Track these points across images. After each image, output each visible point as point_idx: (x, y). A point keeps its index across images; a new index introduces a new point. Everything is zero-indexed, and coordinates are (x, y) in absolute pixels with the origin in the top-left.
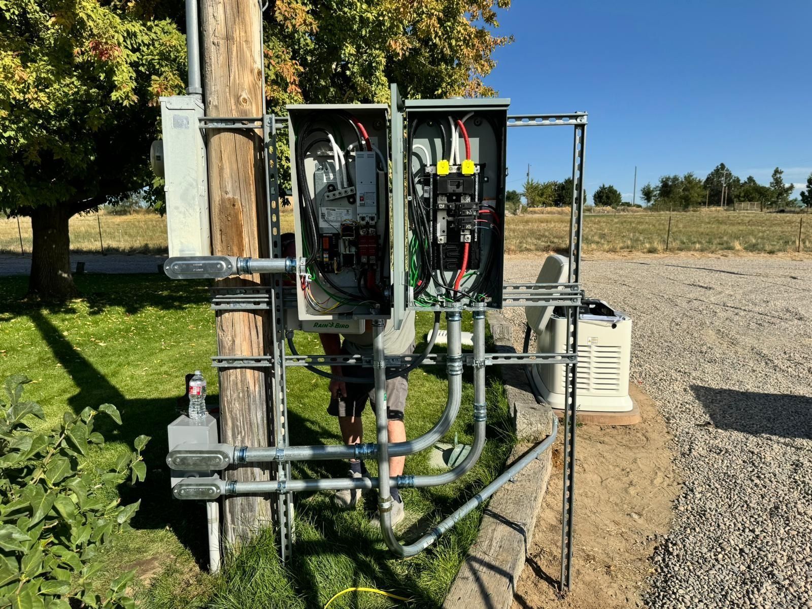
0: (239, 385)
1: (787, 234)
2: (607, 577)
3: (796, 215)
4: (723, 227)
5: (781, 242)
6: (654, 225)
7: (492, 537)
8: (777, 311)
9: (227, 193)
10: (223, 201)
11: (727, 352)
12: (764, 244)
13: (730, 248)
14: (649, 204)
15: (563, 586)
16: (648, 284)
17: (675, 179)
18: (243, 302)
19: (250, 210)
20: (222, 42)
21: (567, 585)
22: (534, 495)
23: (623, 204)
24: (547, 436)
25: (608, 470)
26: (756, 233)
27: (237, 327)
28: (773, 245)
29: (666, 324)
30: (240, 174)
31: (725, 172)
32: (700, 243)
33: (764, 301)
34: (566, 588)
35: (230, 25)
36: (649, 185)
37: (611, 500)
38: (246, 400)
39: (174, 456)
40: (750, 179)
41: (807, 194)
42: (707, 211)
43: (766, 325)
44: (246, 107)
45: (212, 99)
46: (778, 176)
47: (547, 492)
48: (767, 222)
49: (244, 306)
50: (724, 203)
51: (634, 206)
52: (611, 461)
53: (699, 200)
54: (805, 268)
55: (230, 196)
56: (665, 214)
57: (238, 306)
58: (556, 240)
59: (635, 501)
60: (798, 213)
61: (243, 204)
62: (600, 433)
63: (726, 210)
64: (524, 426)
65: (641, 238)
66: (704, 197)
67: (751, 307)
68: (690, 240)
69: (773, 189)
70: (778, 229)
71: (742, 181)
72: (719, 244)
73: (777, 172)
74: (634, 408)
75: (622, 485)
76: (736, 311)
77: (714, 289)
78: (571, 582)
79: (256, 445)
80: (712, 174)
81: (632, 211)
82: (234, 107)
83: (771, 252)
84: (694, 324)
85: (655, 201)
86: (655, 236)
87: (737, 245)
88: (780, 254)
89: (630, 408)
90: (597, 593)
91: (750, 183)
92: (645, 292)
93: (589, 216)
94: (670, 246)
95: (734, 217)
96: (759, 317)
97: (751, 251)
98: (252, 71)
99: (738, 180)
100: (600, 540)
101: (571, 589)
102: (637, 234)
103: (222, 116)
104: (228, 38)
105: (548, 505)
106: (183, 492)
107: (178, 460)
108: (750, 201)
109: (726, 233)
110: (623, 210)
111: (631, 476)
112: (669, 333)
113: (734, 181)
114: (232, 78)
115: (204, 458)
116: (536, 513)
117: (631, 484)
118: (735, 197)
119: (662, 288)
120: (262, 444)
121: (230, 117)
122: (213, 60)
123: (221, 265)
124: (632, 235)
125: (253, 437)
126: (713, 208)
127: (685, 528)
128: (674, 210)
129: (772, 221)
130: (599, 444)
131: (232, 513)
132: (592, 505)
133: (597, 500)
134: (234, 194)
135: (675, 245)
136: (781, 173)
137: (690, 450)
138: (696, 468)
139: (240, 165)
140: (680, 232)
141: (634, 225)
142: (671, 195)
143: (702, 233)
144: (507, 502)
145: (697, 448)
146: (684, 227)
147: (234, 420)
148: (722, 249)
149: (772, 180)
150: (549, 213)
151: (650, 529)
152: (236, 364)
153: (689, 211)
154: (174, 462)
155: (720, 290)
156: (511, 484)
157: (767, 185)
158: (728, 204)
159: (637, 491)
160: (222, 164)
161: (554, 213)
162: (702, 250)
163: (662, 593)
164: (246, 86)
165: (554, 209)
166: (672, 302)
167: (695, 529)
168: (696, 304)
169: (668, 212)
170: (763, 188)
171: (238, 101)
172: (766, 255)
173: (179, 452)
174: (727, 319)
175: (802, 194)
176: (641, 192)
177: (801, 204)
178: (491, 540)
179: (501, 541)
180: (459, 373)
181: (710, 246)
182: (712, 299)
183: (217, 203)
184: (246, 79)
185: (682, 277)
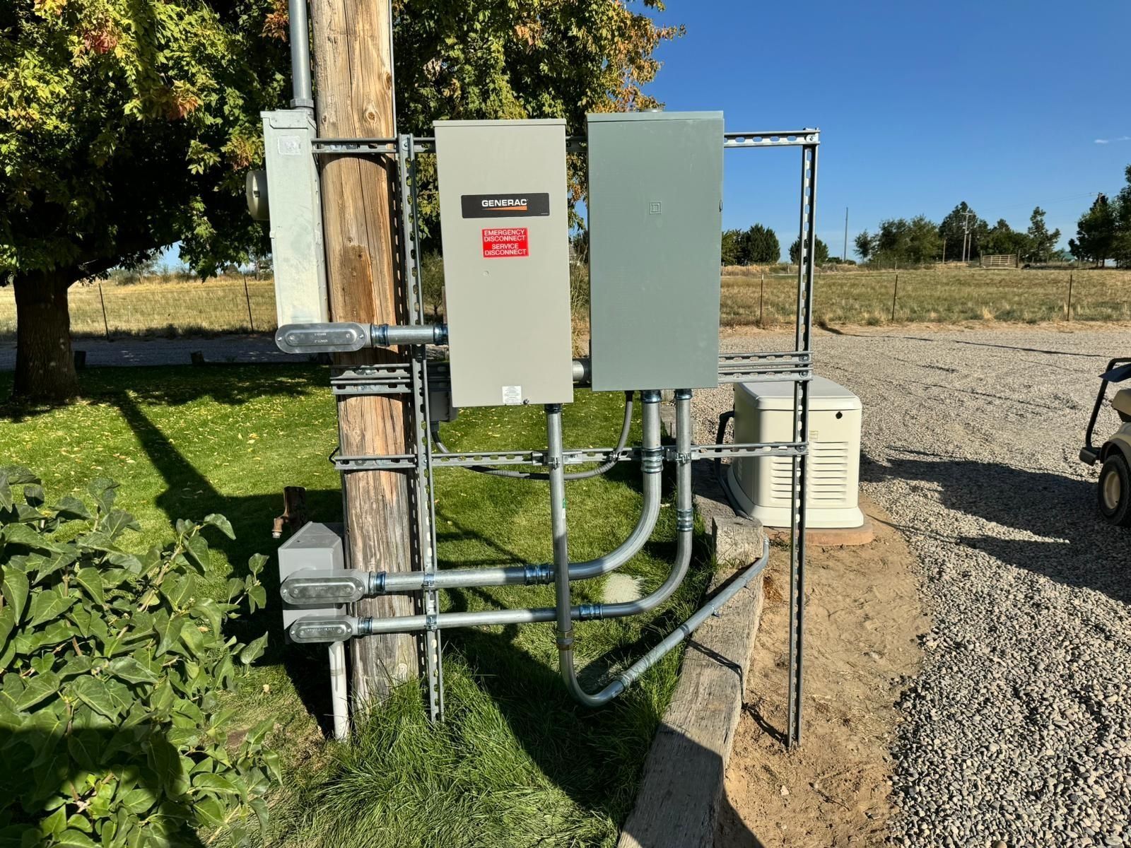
0: (372, 493)
1: (1051, 297)
2: (844, 729)
3: (1063, 272)
4: (967, 290)
5: (1044, 308)
6: (873, 288)
7: (698, 683)
8: (1042, 398)
9: (350, 240)
10: (345, 251)
11: (980, 451)
12: (1022, 311)
13: (976, 317)
14: (866, 260)
15: (791, 740)
16: (870, 366)
17: (901, 224)
18: (375, 384)
19: (381, 262)
20: (340, 38)
21: (796, 738)
22: (746, 631)
23: (831, 260)
24: (757, 559)
25: (836, 601)
26: (1009, 297)
27: (368, 417)
28: (1033, 312)
29: (898, 417)
30: (368, 215)
31: (967, 214)
32: (936, 311)
33: (1025, 386)
34: (794, 743)
35: (350, 14)
36: (865, 233)
37: (842, 637)
38: (381, 512)
39: (292, 586)
40: (1002, 223)
41: (1077, 242)
42: (943, 269)
43: (1029, 416)
44: (373, 124)
45: (328, 114)
46: (1039, 218)
47: (760, 630)
48: (1025, 282)
49: (375, 389)
50: (966, 256)
51: (845, 262)
52: (840, 590)
53: (934, 253)
54: (1077, 341)
55: (355, 243)
56: (888, 274)
57: (368, 390)
58: (741, 311)
59: (873, 638)
60: (1065, 268)
61: (373, 255)
62: (823, 556)
63: (970, 266)
64: (728, 547)
65: (857, 306)
66: (940, 247)
67: (1008, 393)
68: (923, 308)
69: (1032, 236)
70: (1041, 291)
71: (990, 227)
72: (963, 312)
73: (1037, 212)
74: (866, 523)
75: (855, 620)
76: (989, 399)
77: (957, 371)
78: (801, 734)
79: (395, 570)
80: (950, 217)
81: (843, 270)
82: (357, 125)
83: (1032, 322)
84: (935, 417)
85: (873, 255)
86: (875, 303)
87: (987, 314)
88: (1044, 324)
89: (861, 523)
90: (834, 748)
91: (1001, 228)
92: (867, 377)
93: (784, 278)
94: (896, 316)
95: (980, 275)
96: (1020, 406)
97: (1005, 321)
98: (380, 76)
99: (985, 225)
100: (832, 686)
101: (800, 743)
102: (851, 301)
103: (342, 137)
104: (349, 32)
105: (763, 645)
106: (302, 633)
107: (296, 591)
108: (1001, 253)
109: (970, 298)
110: (831, 269)
111: (867, 608)
112: (902, 429)
113: (980, 226)
114: (354, 86)
115: (330, 588)
116: (749, 654)
117: (867, 617)
118: (982, 248)
119: (890, 371)
120: (402, 568)
121: (353, 138)
122: (328, 62)
123: (351, 335)
124: (843, 302)
125: (391, 561)
126: (952, 264)
127: (939, 668)
128: (899, 268)
129: (1032, 280)
130: (822, 570)
131: (364, 660)
132: (819, 643)
133: (824, 638)
134: (360, 240)
135: (901, 314)
136: (1043, 214)
137: (940, 573)
138: (949, 596)
139: (366, 203)
140: (909, 296)
141: (846, 289)
142: (895, 247)
143: (939, 298)
144: (712, 641)
145: (948, 570)
146: (915, 290)
147: (365, 538)
148: (966, 319)
149: (1031, 225)
150: (729, 274)
151: (895, 671)
152: (367, 465)
153: (919, 268)
154: (291, 594)
155: (966, 372)
156: (716, 618)
157: (1024, 231)
158: (972, 258)
159: (875, 626)
160: (343, 201)
161: (737, 274)
162: (939, 320)
163: (914, 745)
164: (373, 97)
165: (737, 268)
166: (903, 389)
167: (951, 669)
168: (935, 391)
169: (891, 270)
170: (1019, 235)
171: (362, 118)
172: (1025, 325)
173: (298, 581)
174: (977, 409)
175: (1072, 243)
176: (855, 243)
177: (1070, 256)
178: (697, 686)
179: (710, 687)
180: (658, 470)
181: (951, 315)
182: (957, 385)
183: (337, 253)
184: (373, 88)
185: (914, 357)
